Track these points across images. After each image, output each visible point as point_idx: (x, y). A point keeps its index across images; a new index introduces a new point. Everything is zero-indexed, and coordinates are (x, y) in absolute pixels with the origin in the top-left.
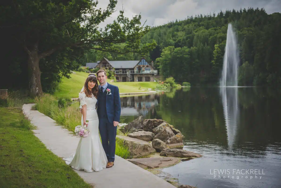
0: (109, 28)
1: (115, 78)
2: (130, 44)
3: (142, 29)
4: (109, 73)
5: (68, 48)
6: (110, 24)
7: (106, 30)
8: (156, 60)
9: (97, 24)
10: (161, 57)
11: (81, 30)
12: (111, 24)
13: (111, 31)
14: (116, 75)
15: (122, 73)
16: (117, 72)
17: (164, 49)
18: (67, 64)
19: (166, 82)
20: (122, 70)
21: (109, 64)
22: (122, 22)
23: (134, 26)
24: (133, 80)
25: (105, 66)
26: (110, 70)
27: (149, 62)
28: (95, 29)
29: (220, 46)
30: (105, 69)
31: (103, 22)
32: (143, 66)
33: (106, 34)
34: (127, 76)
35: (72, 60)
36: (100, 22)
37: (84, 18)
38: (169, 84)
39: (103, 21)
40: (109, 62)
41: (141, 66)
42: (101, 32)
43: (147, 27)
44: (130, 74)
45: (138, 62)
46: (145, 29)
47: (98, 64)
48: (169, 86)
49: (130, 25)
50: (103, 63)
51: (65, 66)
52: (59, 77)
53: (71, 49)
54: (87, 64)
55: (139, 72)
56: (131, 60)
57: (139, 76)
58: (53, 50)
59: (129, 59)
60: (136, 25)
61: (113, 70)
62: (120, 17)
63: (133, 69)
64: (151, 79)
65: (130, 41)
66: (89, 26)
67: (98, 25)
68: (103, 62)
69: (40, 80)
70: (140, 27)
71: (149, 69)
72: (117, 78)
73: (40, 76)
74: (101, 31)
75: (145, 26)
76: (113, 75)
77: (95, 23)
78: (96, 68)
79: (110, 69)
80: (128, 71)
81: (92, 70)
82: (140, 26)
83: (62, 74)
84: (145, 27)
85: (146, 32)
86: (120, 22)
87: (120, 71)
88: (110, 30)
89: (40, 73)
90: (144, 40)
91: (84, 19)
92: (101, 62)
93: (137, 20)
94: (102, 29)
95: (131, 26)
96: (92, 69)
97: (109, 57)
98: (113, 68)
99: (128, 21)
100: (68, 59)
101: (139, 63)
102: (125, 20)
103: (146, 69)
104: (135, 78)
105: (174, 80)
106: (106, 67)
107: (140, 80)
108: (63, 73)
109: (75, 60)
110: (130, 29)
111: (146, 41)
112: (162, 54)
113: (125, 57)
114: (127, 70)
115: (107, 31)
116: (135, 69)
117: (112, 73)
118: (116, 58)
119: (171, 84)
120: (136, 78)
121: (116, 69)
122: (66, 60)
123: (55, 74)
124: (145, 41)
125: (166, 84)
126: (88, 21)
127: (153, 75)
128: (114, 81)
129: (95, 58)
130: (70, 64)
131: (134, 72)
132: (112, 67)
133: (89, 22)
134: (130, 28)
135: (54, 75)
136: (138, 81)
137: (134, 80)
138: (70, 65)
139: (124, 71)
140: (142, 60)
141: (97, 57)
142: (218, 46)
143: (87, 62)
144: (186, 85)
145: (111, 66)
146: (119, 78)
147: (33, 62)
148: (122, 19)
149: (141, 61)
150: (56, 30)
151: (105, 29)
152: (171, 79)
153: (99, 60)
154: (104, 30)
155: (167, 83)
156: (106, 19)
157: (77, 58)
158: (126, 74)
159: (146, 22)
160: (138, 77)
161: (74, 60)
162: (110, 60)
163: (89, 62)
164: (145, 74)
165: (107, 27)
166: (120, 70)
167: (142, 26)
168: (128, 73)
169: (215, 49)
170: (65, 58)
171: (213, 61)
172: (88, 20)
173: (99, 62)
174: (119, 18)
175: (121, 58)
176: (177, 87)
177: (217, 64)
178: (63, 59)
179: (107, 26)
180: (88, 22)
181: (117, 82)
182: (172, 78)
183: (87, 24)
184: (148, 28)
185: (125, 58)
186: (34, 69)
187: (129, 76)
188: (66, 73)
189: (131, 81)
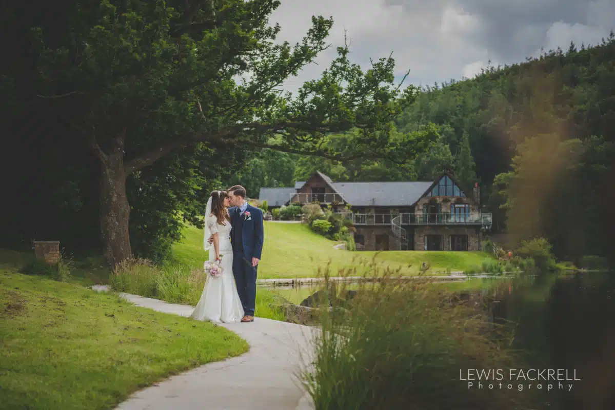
0: (310, 92)
1: (351, 237)
2: (365, 135)
3: (396, 95)
4: (331, 219)
5: (201, 147)
6: (314, 81)
7: (303, 96)
8: (495, 180)
9: (278, 83)
10: (512, 169)
11: (233, 99)
12: (316, 82)
13: (315, 101)
14: (357, 227)
15: (373, 223)
16: (357, 219)
18: (195, 187)
19: (520, 255)
20: (376, 212)
21: (333, 191)
22: (342, 76)
23: (377, 85)
24: (411, 247)
25: (321, 199)
26: (336, 211)
27: (466, 188)
28: (273, 96)
30: (319, 207)
31: (294, 76)
32: (446, 201)
33: (302, 108)
34: (391, 233)
35: (210, 176)
36: (285, 76)
37: (248, 63)
38: (532, 261)
39: (295, 74)
40: (335, 186)
41: (439, 200)
42: (288, 103)
43: (412, 88)
44: (402, 226)
45: (428, 185)
46: (405, 95)
47: (298, 190)
48: (529, 264)
49: (364, 85)
50: (315, 190)
51: (192, 192)
52: (175, 223)
53: (209, 149)
54: (263, 191)
55: (433, 218)
56: (408, 179)
57: (432, 232)
58: (161, 149)
59: (400, 176)
60: (382, 85)
61: (344, 212)
62: (339, 64)
63: (411, 209)
64: (472, 241)
65: (365, 125)
66: (257, 86)
67: (280, 84)
68: (314, 185)
69: (126, 227)
70: (392, 88)
71: (465, 208)
72: (358, 239)
73: (128, 215)
74: (289, 99)
75: (405, 86)
76: (345, 228)
77: (273, 79)
78: (291, 206)
79: (335, 208)
80: (394, 216)
81: (277, 210)
82: (391, 86)
83: (182, 215)
84: (406, 88)
85: (407, 103)
86: (339, 76)
87: (369, 214)
88: (310, 97)
89: (126, 208)
90: (456, 115)
91: (246, 64)
92: (305, 185)
93: (383, 72)
94: (290, 94)
95: (368, 88)
96: (279, 207)
97: (334, 170)
98: (345, 203)
99: (360, 74)
100: (199, 174)
101: (430, 190)
102: (352, 70)
103: (455, 208)
104: (416, 238)
105: (550, 247)
106: (322, 203)
107: (434, 244)
108: (185, 214)
109: (220, 177)
110: (365, 95)
111: (464, 115)
112: (513, 159)
113: (388, 170)
114: (391, 212)
115: (306, 100)
116: (419, 210)
117: (340, 221)
118: (358, 175)
119: (541, 259)
120: (420, 240)
121: (355, 209)
122: (195, 176)
123: (163, 215)
124: (460, 116)
125: (521, 258)
126: (254, 75)
127: (477, 228)
128: (348, 249)
129: (291, 171)
130: (205, 187)
131: (413, 219)
132: (343, 203)
133: (256, 77)
134: (365, 91)
135: (161, 217)
136: (426, 247)
137: (416, 246)
138: (204, 191)
139: (383, 215)
140: (442, 182)
141: (298, 169)
143: (263, 185)
144: (591, 265)
145: (338, 197)
146: (365, 239)
147: (110, 180)
148: (344, 69)
149: (436, 183)
150: (171, 102)
151: (298, 95)
152: (537, 244)
153: (300, 180)
154: (295, 97)
155: (524, 256)
156: (303, 67)
157: (225, 172)
158: (389, 224)
159: (406, 75)
160: (429, 236)
161: (216, 177)
162: (337, 179)
163: (270, 185)
164: (452, 227)
165: (303, 90)
166: (369, 212)
167: (397, 87)
168: (396, 222)
170: (191, 171)
172: (254, 71)
173: (299, 185)
174: (335, 66)
175: (375, 171)
176: (558, 269)
178: (188, 175)
179: (305, 87)
180: (253, 77)
181: (358, 249)
182: (543, 241)
183: (251, 83)
184: (415, 91)
185: (386, 173)
186: (114, 199)
187: (398, 233)
188: (194, 213)
189: (404, 248)
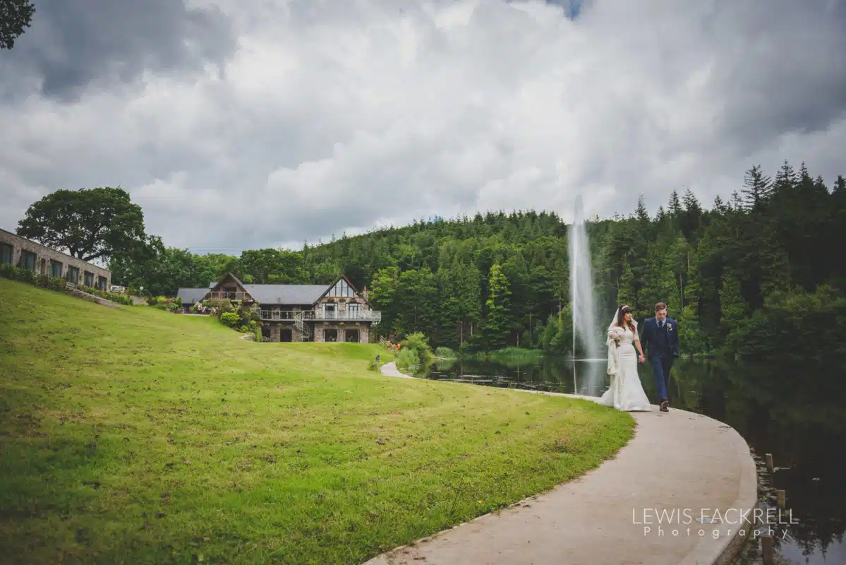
1: (259, 330)
4: (239, 313)
14: (264, 322)
15: (278, 318)
16: (265, 315)
17: (378, 272)
19: (407, 346)
20: (281, 309)
21: (244, 291)
24: (311, 338)
25: (232, 296)
26: (245, 307)
27: (358, 289)
29: (504, 267)
32: (342, 300)
34: (294, 327)
38: (416, 351)
40: (244, 286)
41: (336, 300)
44: (304, 322)
45: (325, 287)
47: (212, 289)
48: (414, 355)
50: (227, 289)
54: (181, 291)
55: (330, 315)
57: (330, 327)
61: (253, 309)
63: (311, 307)
64: (364, 336)
68: (226, 285)
71: (358, 307)
72: (266, 332)
76: (253, 322)
78: (205, 302)
79: (245, 304)
80: (297, 313)
87: (275, 311)
92: (219, 286)
96: (194, 304)
98: (255, 301)
101: (329, 291)
103: (350, 307)
104: (316, 331)
105: (427, 340)
107: (330, 335)
112: (372, 283)
114: (295, 309)
116: (319, 308)
117: (249, 315)
119: (420, 350)
120: (319, 333)
121: (263, 306)
125: (408, 349)
127: (367, 324)
128: (255, 340)
131: (313, 315)
132: (252, 301)
136: (324, 338)
137: (315, 338)
139: (287, 312)
140: (338, 284)
142: (499, 269)
143: (181, 286)
144: (445, 354)
145: (248, 296)
146: (271, 332)
149: (333, 286)
152: (416, 337)
153: (215, 281)
155: (410, 347)
158: (292, 320)
160: (327, 331)
162: (248, 282)
164: (346, 322)
166: (274, 309)
168: (299, 319)
169: (491, 276)
171: (489, 302)
173: (213, 285)
176: (430, 358)
177: (498, 307)
181: (264, 341)
182: (421, 335)
187: (301, 327)
189: (306, 340)
